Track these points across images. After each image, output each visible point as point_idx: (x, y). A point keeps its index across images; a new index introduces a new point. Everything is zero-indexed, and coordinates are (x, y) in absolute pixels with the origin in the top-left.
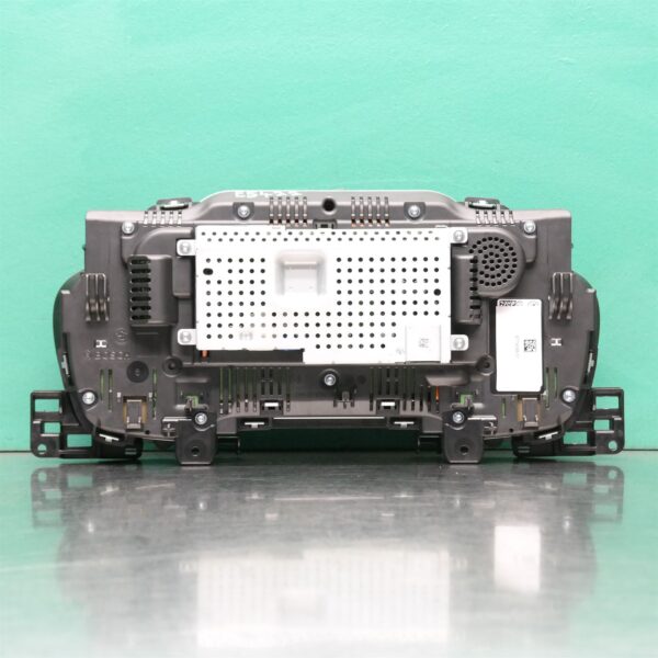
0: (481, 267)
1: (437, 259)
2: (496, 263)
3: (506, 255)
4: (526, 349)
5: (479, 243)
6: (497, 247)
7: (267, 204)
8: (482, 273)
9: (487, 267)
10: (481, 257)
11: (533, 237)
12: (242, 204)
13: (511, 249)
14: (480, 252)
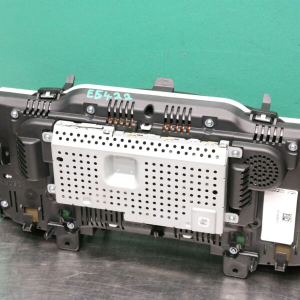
0: (251, 173)
1: (215, 172)
2: (263, 173)
3: (270, 168)
4: (284, 219)
5: (251, 158)
6: (264, 162)
7: (106, 105)
8: (252, 177)
9: (256, 174)
10: (252, 167)
11: (295, 154)
12: (90, 104)
13: (275, 165)
14: (252, 163)
